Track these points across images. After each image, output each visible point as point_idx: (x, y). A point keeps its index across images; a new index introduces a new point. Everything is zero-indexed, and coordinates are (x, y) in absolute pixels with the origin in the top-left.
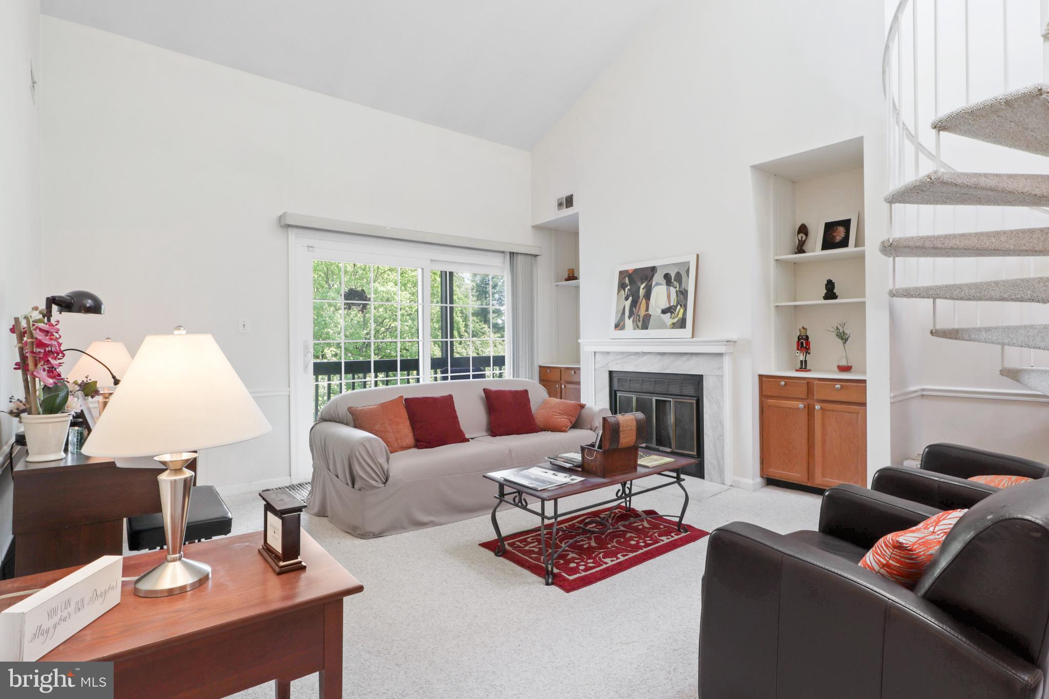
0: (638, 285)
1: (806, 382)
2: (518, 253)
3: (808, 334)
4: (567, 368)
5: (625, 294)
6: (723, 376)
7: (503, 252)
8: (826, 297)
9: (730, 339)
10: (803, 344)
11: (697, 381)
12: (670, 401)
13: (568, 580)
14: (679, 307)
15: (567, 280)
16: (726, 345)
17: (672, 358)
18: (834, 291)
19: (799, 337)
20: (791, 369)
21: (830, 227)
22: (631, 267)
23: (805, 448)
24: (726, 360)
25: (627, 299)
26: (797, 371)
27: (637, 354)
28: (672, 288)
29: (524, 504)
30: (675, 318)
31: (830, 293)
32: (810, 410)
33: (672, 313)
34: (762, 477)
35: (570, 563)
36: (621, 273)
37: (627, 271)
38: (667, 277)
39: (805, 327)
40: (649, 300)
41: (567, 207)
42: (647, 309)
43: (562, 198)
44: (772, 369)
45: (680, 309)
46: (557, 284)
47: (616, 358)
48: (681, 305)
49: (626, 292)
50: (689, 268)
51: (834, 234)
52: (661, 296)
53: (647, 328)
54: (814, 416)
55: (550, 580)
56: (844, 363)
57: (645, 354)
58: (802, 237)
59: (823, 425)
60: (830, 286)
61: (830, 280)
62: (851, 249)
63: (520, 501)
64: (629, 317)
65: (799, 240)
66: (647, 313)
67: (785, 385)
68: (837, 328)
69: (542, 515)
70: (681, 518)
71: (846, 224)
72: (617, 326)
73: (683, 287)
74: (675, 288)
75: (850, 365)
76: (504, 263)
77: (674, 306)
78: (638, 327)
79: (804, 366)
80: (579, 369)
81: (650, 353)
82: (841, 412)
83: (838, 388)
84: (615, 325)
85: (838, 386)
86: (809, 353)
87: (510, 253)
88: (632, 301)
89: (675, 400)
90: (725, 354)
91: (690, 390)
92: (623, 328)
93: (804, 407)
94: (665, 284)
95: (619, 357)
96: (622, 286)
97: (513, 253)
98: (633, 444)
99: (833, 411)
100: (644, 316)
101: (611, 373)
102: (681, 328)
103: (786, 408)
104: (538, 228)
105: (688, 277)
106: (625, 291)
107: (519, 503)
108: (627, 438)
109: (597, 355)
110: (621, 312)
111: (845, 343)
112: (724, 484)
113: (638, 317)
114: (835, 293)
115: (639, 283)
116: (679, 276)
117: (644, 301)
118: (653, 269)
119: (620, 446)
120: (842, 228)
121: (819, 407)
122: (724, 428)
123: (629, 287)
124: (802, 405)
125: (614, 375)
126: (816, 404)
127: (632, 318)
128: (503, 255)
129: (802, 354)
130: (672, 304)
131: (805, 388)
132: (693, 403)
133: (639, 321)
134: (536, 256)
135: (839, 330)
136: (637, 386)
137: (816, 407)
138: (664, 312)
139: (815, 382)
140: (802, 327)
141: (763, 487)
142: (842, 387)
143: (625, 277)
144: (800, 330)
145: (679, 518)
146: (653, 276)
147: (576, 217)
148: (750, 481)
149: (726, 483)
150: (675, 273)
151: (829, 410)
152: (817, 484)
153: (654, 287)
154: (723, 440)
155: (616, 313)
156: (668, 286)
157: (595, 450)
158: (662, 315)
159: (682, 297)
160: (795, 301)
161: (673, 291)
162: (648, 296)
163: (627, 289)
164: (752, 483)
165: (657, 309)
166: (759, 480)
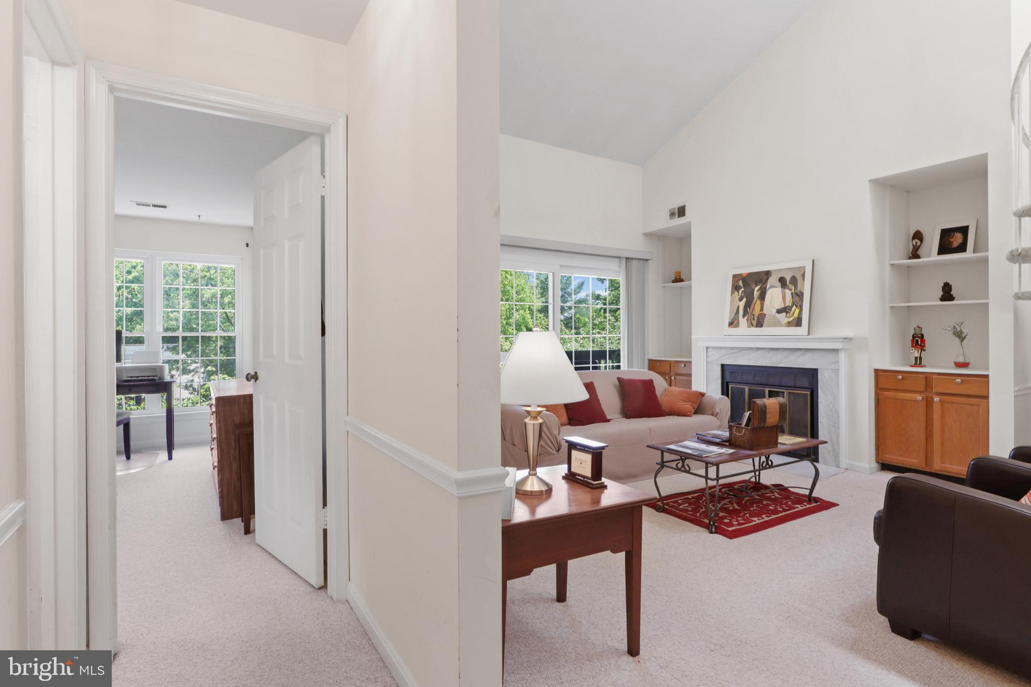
0: (752, 287)
1: (924, 376)
2: (632, 259)
3: (923, 332)
4: (677, 362)
5: (739, 295)
6: (838, 370)
7: (619, 258)
8: (943, 299)
9: (847, 336)
10: (918, 341)
11: (812, 375)
12: (784, 392)
13: (728, 530)
14: (794, 307)
15: (674, 282)
16: (843, 342)
17: (786, 353)
18: (952, 293)
19: (913, 335)
20: (905, 365)
21: (946, 234)
22: (745, 271)
23: (922, 436)
24: (842, 356)
25: (741, 299)
26: (911, 366)
27: (750, 349)
28: (787, 291)
29: (687, 469)
30: (791, 317)
31: (947, 294)
32: (928, 403)
33: (787, 313)
34: (877, 462)
35: (724, 519)
36: (734, 276)
37: (741, 275)
38: (782, 280)
39: (920, 326)
40: (764, 301)
41: (679, 217)
42: (762, 310)
43: (675, 208)
44: (887, 364)
45: (796, 309)
46: (664, 285)
47: (729, 353)
48: (796, 306)
49: (740, 295)
50: (804, 272)
51: (951, 240)
52: (775, 297)
53: (761, 326)
54: (933, 407)
55: (714, 530)
56: (961, 360)
57: (758, 349)
58: (916, 243)
59: (943, 416)
60: (946, 289)
61: (946, 282)
62: (969, 254)
63: (683, 466)
64: (744, 316)
65: (913, 245)
66: (762, 312)
67: (903, 378)
68: (954, 327)
69: (706, 478)
70: (812, 490)
71: (964, 230)
72: (731, 324)
73: (799, 289)
74: (791, 290)
75: (967, 361)
76: (620, 267)
77: (789, 306)
78: (752, 325)
79: (918, 362)
80: (690, 362)
81: (763, 348)
82: (960, 404)
83: (958, 382)
84: (729, 323)
85: (959, 380)
86: (924, 350)
87: (626, 258)
88: (746, 302)
89: (788, 391)
90: (841, 349)
91: (804, 382)
92: (737, 326)
93: (923, 399)
94: (780, 286)
95: (732, 351)
96: (736, 288)
97: (629, 258)
98: (776, 423)
99: (953, 403)
100: (759, 315)
101: (723, 366)
102: (796, 326)
103: (903, 400)
104: (649, 235)
105: (804, 280)
106: (739, 293)
107: (682, 468)
108: (772, 418)
109: (709, 350)
110: (735, 311)
111: (962, 341)
112: (839, 467)
113: (752, 317)
114: (952, 295)
115: (753, 286)
116: (794, 280)
117: (758, 302)
118: (768, 273)
119: (767, 425)
120: (960, 234)
121: (938, 399)
122: (839, 417)
123: (743, 289)
124: (921, 398)
125: (726, 368)
126: (934, 396)
127: (746, 317)
128: (619, 260)
129: (916, 351)
130: (787, 305)
131: (923, 382)
132: (807, 394)
133: (754, 319)
134: (647, 260)
135: (957, 329)
136: (750, 378)
137: (935, 399)
138: (779, 311)
139: (934, 377)
140: (917, 326)
141: (878, 471)
142: (962, 381)
143: (739, 280)
144: (915, 329)
145: (809, 491)
146: (767, 279)
147: (689, 225)
148: (867, 465)
149: (841, 466)
150: (791, 276)
151: (948, 403)
152: (936, 470)
153: (769, 289)
154: (839, 428)
155: (730, 313)
156: (782, 289)
157: (743, 428)
158: (778, 315)
159: (797, 298)
160: (908, 302)
161: (788, 293)
162: (762, 297)
163: (740, 291)
164: (868, 466)
165: (772, 309)
166: (875, 465)
